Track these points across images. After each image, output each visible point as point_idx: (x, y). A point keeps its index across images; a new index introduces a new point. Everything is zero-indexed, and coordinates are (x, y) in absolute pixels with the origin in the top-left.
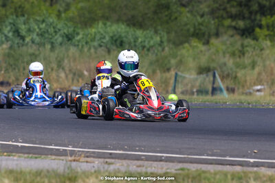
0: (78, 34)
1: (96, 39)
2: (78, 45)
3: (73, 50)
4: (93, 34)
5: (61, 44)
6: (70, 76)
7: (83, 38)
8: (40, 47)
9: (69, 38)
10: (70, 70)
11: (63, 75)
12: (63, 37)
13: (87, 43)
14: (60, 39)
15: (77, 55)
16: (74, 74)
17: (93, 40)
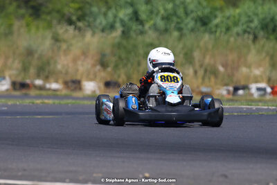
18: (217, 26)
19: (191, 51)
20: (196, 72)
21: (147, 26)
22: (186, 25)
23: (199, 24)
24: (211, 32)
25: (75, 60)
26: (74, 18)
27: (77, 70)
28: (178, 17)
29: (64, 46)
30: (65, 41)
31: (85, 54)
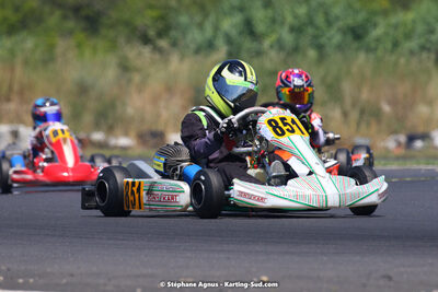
18: (378, 40)
19: (338, 79)
20: (345, 114)
21: (267, 43)
22: (329, 39)
23: (349, 38)
24: (369, 50)
25: (155, 100)
26: (152, 33)
27: (158, 116)
28: (317, 28)
29: (137, 78)
30: (138, 70)
31: (169, 89)
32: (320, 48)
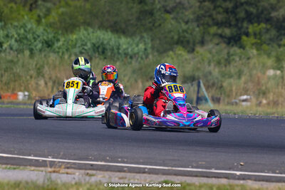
0: (58, 40)
1: (77, 45)
2: (58, 52)
3: (52, 57)
4: (74, 41)
5: (40, 51)
6: (50, 84)
7: (63, 44)
8: (18, 53)
9: (49, 44)
10: (50, 78)
11: (42, 82)
12: (43, 43)
13: (67, 50)
14: (40, 46)
15: (57, 63)
16: (54, 82)
17: (74, 46)
32: (31, 50)
